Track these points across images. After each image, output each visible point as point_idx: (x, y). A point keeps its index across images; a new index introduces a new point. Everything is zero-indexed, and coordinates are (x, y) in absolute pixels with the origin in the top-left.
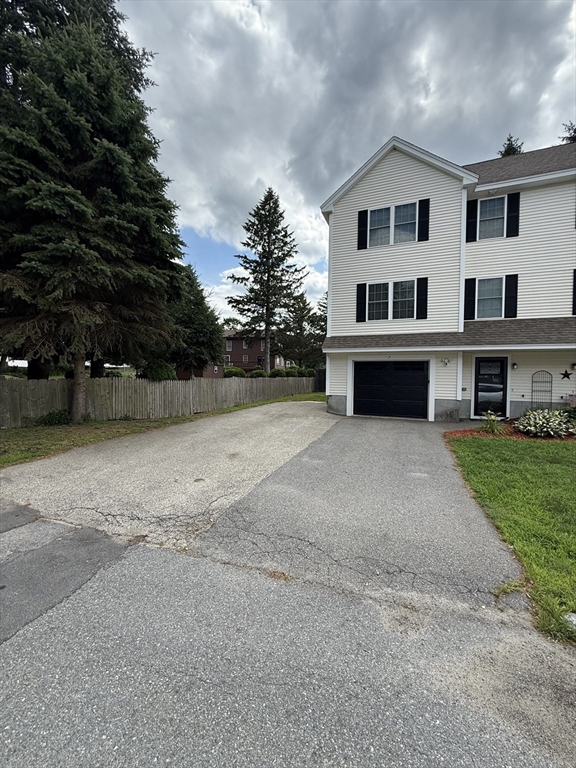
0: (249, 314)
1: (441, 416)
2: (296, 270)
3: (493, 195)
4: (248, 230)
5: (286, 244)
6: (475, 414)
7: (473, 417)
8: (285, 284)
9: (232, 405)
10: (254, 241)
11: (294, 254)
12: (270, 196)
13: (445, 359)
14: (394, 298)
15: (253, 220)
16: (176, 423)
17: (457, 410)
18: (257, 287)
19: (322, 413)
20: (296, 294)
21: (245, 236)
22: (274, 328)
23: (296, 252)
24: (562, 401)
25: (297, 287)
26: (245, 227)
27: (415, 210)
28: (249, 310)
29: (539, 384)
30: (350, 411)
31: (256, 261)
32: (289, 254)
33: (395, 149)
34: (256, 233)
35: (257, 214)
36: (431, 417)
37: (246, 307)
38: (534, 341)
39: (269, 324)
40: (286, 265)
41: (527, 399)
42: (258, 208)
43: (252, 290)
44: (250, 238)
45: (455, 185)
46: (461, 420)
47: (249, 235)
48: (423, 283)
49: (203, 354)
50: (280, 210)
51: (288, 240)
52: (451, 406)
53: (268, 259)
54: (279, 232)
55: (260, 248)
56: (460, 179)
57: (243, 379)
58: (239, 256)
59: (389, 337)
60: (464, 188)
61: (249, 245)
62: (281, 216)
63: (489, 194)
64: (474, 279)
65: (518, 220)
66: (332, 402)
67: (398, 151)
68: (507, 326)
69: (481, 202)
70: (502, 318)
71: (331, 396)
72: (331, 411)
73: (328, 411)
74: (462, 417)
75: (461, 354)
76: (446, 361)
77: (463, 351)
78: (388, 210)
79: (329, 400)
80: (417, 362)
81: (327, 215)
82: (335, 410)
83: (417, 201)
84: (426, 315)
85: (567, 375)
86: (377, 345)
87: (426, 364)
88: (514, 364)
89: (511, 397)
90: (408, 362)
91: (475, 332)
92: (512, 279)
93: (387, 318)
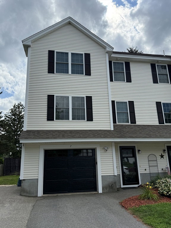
1: (106, 188)
3: (118, 61)
6: (124, 184)
7: (122, 186)
13: (105, 146)
14: (73, 107)
17: (115, 183)
19: (16, 197)
24: (162, 172)
27: (83, 58)
29: (152, 162)
30: (40, 192)
33: (70, 23)
36: (100, 190)
38: (150, 137)
41: (148, 172)
48: (89, 99)
52: (111, 180)
56: (105, 48)
59: (71, 131)
60: (107, 53)
63: (117, 59)
64: (114, 101)
65: (130, 75)
66: (25, 185)
67: (72, 25)
68: (133, 128)
69: (113, 62)
70: (130, 123)
71: (24, 180)
72: (25, 194)
73: (21, 195)
74: (117, 187)
75: (113, 144)
76: (106, 148)
77: (115, 142)
78: (67, 54)
79: (22, 184)
80: (87, 150)
81: (26, 48)
82: (27, 193)
83: (83, 53)
84: (92, 119)
85: (162, 156)
86: (63, 137)
87: (94, 151)
88: (139, 151)
89: (140, 171)
90: (83, 149)
91: (118, 131)
92: (131, 104)
93: (69, 119)
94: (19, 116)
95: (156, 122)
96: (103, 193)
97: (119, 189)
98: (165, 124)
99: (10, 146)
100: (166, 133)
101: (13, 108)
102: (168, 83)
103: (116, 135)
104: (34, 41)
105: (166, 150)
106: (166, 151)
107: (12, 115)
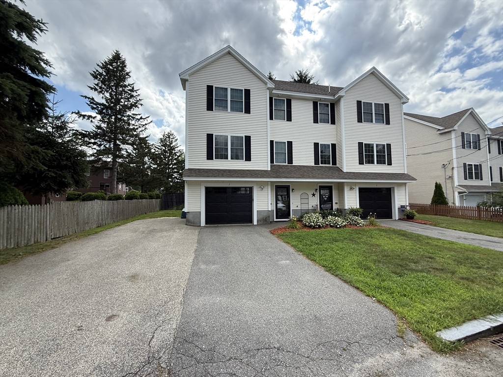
0: (95, 146)
1: (261, 221)
2: (141, 118)
3: (279, 97)
4: (95, 77)
5: (132, 96)
6: (276, 218)
7: (275, 220)
8: (131, 127)
9: (95, 226)
10: (101, 88)
11: (139, 106)
12: (117, 57)
13: (262, 185)
14: (231, 146)
15: (101, 70)
16: (33, 253)
17: (269, 217)
18: (104, 125)
19: (182, 226)
20: (141, 136)
21: (93, 82)
22: (120, 160)
23: (141, 105)
24: (312, 208)
25: (142, 131)
26: (92, 75)
27: (242, 94)
28: (94, 143)
29: (304, 200)
30: (203, 223)
31: (103, 104)
32: (134, 105)
33: (229, 53)
34: (103, 82)
35: (104, 67)
36: (255, 222)
37: (93, 141)
38: (303, 177)
39: (115, 157)
40: (132, 112)
41: (299, 208)
42: (105, 62)
43: (99, 127)
44: (97, 85)
45: (263, 86)
46: (271, 222)
47: (96, 82)
48: (248, 139)
49: (65, 178)
50: (127, 70)
51: (134, 94)
52: (265, 214)
53: (115, 105)
54: (125, 86)
55: (107, 95)
56: (266, 84)
57: (106, 202)
58: (86, 97)
59: (230, 171)
60: (268, 89)
61: (96, 90)
62: (127, 74)
63: (278, 95)
64: (273, 141)
65: (291, 113)
66: (189, 216)
67: (231, 55)
68: (289, 169)
69: (275, 99)
70: (287, 164)
71: (188, 212)
72: (189, 224)
73: (186, 225)
74: (271, 220)
75: (269, 183)
76: (262, 187)
77: (271, 182)
78: (226, 89)
79: (187, 216)
80: (246, 188)
81: (184, 82)
82: (191, 223)
83: (243, 89)
84: (250, 159)
85: (314, 195)
86: (223, 176)
87: (251, 189)
88: (293, 189)
89: (292, 207)
90: (241, 188)
91: (275, 171)
92: (290, 144)
93: (227, 159)
94: (170, 147)
95: (311, 163)
96: (258, 225)
97: (272, 222)
98: (320, 165)
99: (164, 180)
100: (319, 174)
101: (162, 137)
102: (329, 123)
103: (272, 175)
104: (191, 75)
105: (318, 189)
106: (318, 191)
107: (162, 145)
